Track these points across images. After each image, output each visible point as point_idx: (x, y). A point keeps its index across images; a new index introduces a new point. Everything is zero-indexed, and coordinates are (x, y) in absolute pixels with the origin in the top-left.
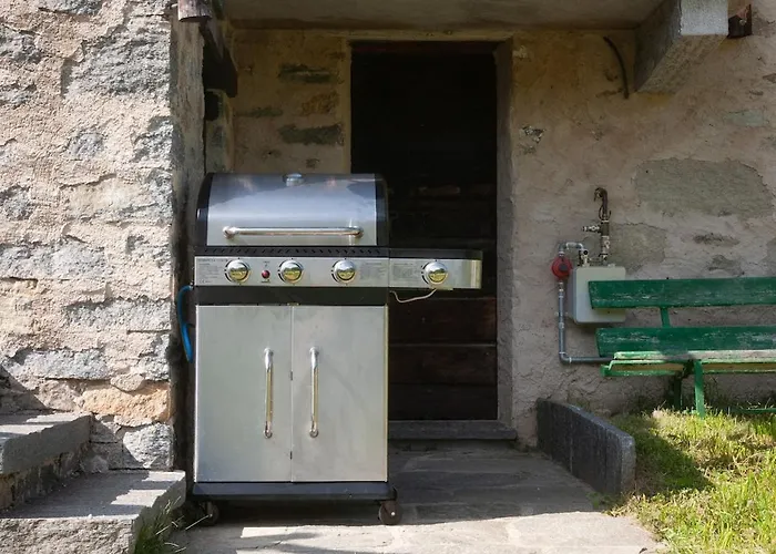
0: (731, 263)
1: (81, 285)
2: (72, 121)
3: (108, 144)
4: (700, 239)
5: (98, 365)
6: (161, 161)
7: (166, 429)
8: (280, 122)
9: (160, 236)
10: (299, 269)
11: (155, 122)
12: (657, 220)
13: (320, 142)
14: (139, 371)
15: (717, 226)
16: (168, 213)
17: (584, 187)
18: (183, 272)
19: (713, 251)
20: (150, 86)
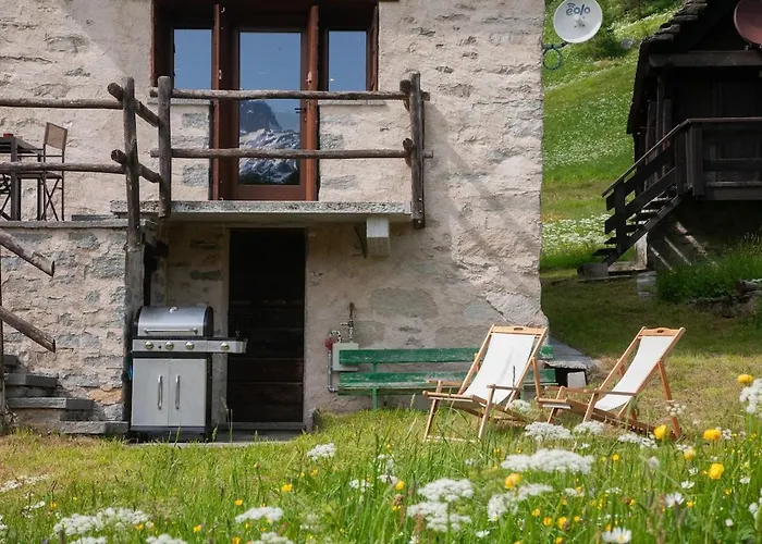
0: (418, 341)
1: (89, 351)
2: (88, 289)
3: (101, 298)
4: (402, 329)
5: (95, 381)
6: (121, 304)
7: (121, 406)
8: (190, 269)
9: (120, 332)
10: (173, 345)
11: (119, 289)
12: (381, 319)
13: (211, 279)
14: (111, 384)
15: (410, 322)
16: (123, 323)
17: (344, 303)
18: (129, 346)
19: (409, 335)
20: (117, 275)
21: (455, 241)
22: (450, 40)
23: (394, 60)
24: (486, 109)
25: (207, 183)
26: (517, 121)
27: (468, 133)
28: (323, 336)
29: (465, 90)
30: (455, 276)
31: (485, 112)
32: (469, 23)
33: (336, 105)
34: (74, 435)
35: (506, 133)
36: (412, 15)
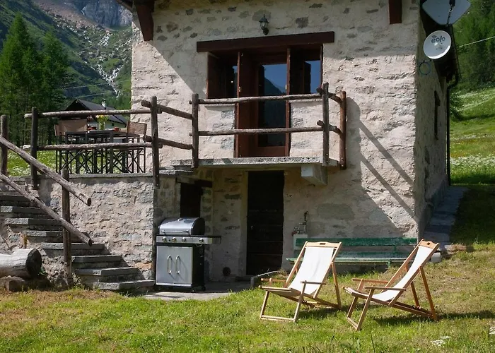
0: (344, 234)
1: (137, 242)
2: (136, 209)
3: (142, 214)
4: (335, 226)
5: (139, 258)
6: (151, 217)
7: (151, 271)
8: (225, 194)
9: (151, 232)
10: (175, 239)
11: (150, 209)
12: (323, 221)
13: (235, 199)
14: (146, 259)
15: (339, 223)
16: (152, 227)
17: (303, 211)
18: (155, 239)
19: (339, 230)
20: (150, 202)
21: (364, 177)
22: (362, 62)
23: (331, 75)
24: (383, 100)
25: (233, 147)
26: (401, 106)
27: (372, 114)
28: (292, 230)
29: (371, 90)
30: (364, 197)
31: (382, 102)
32: (373, 51)
33: (299, 102)
34: (105, 290)
35: (395, 113)
36: (342, 50)
